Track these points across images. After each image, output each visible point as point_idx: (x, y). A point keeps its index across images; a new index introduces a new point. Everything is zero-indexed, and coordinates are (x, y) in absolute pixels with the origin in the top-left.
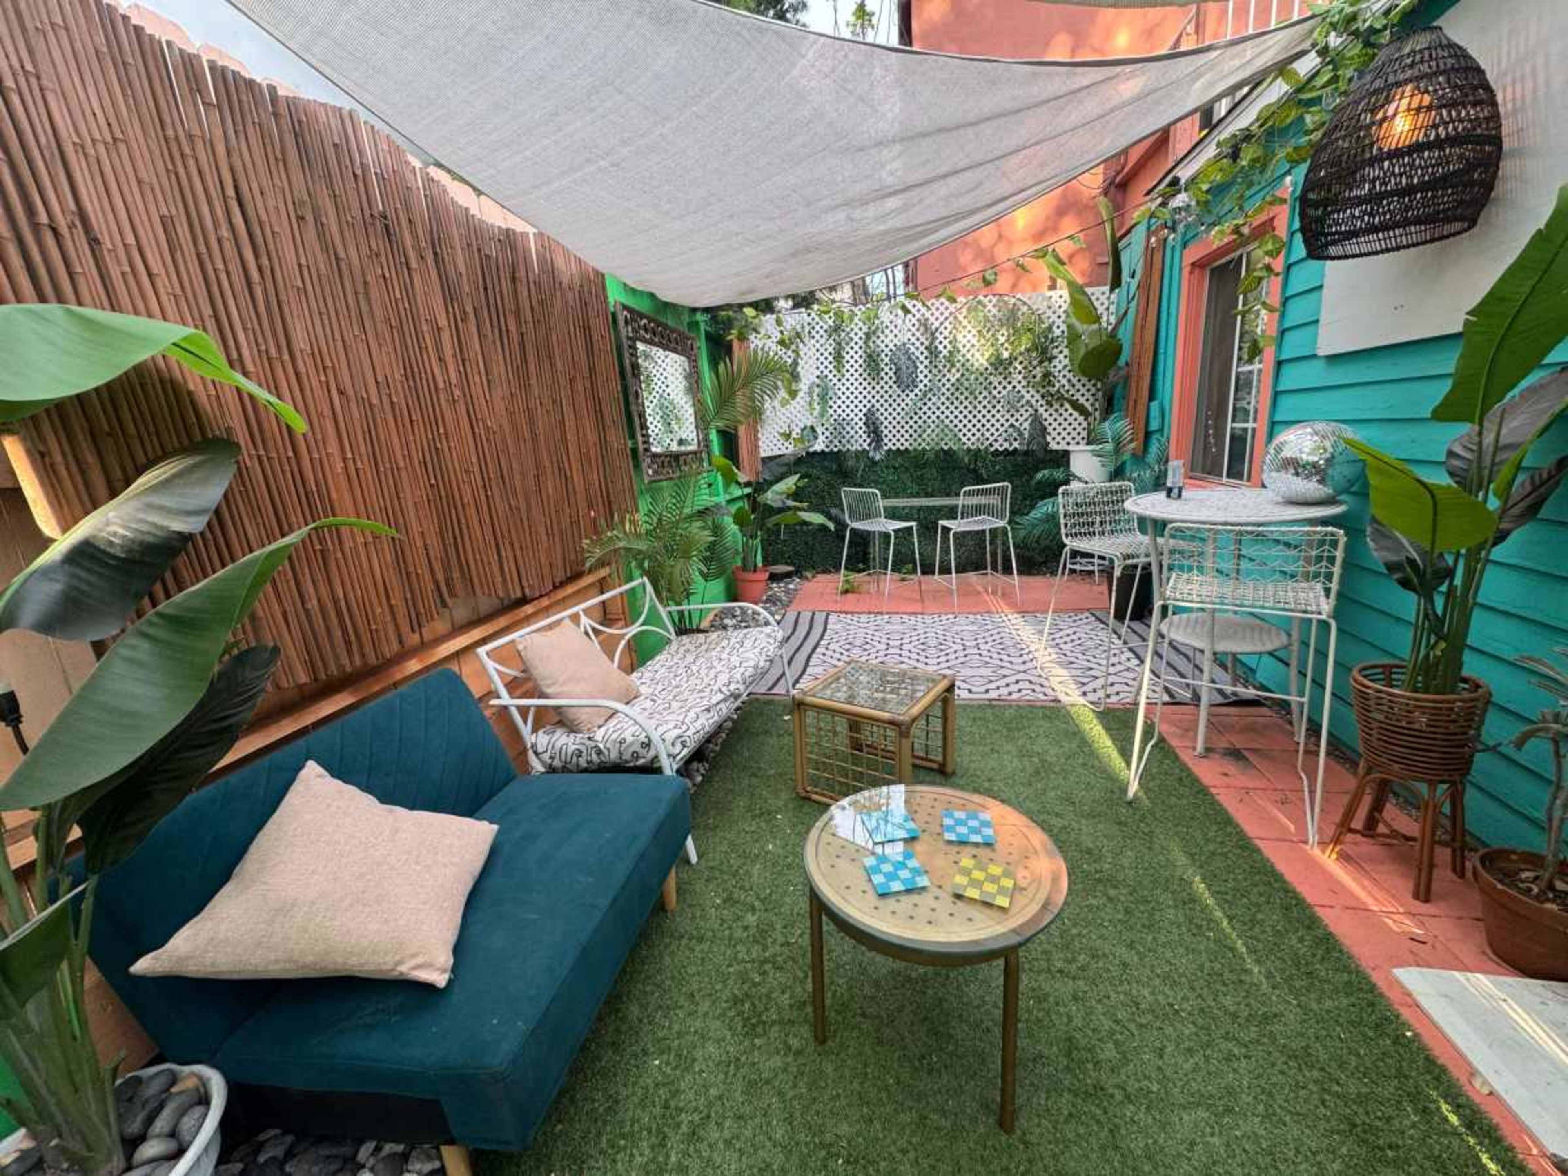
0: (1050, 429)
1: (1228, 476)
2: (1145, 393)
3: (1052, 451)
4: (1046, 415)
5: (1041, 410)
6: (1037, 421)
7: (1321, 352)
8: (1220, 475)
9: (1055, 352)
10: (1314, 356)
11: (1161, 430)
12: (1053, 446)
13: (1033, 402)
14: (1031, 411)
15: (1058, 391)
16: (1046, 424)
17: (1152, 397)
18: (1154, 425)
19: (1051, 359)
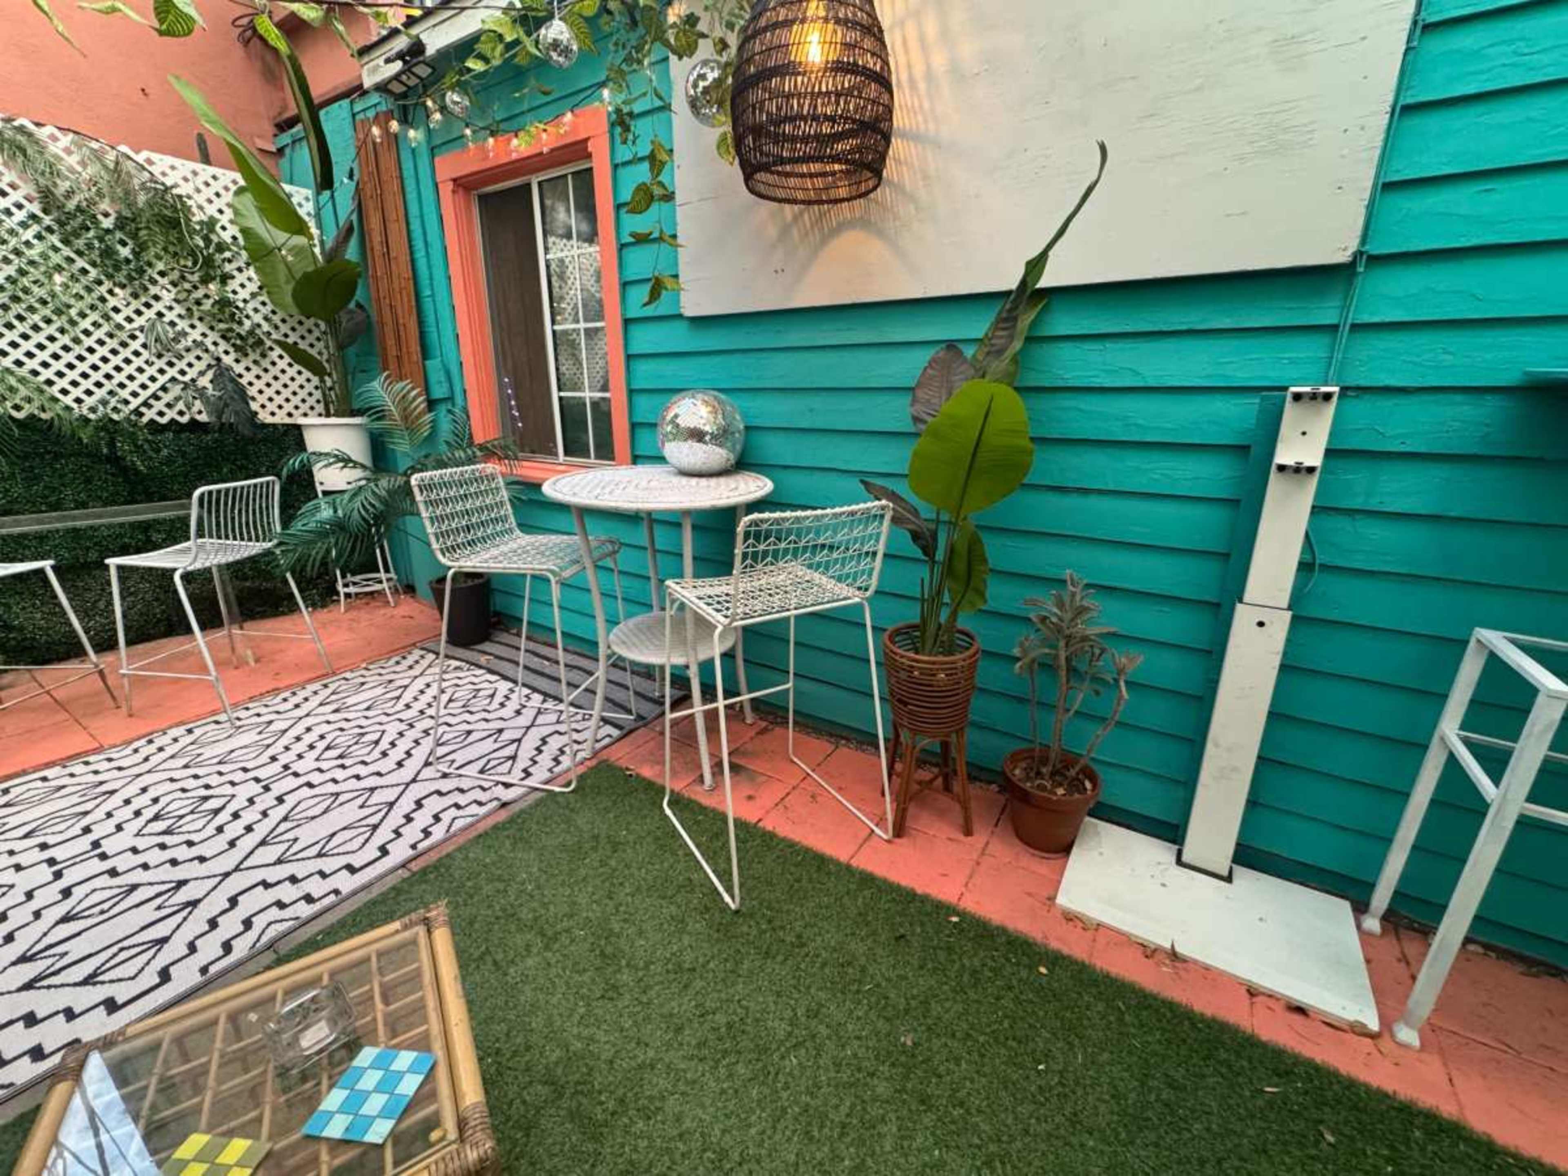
0: (252, 391)
1: (567, 453)
2: (415, 347)
3: (265, 426)
4: (239, 369)
5: (228, 360)
6: (222, 373)
7: (688, 312)
8: (554, 454)
9: (228, 268)
10: (680, 316)
11: (451, 399)
12: (264, 417)
13: (208, 342)
14: (207, 359)
15: (251, 332)
16: (244, 381)
17: (425, 353)
18: (438, 392)
19: (225, 278)
